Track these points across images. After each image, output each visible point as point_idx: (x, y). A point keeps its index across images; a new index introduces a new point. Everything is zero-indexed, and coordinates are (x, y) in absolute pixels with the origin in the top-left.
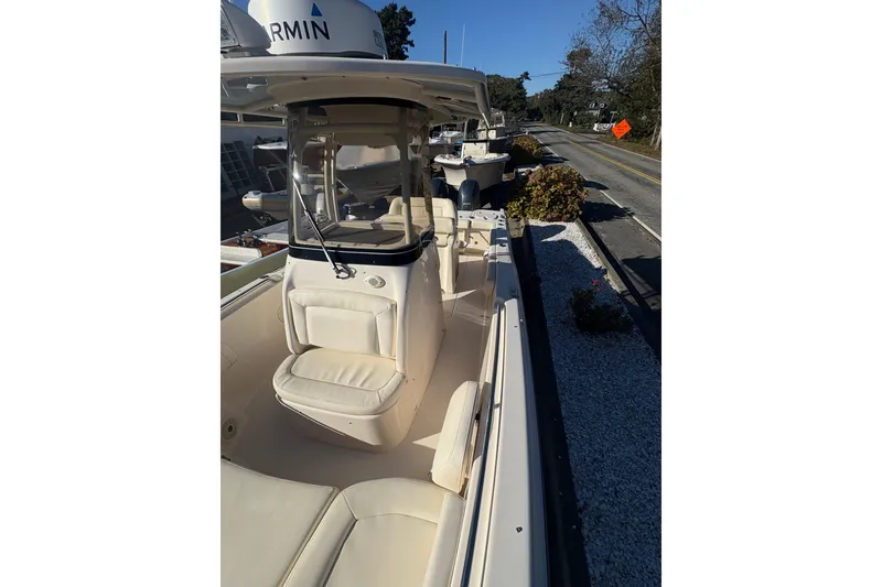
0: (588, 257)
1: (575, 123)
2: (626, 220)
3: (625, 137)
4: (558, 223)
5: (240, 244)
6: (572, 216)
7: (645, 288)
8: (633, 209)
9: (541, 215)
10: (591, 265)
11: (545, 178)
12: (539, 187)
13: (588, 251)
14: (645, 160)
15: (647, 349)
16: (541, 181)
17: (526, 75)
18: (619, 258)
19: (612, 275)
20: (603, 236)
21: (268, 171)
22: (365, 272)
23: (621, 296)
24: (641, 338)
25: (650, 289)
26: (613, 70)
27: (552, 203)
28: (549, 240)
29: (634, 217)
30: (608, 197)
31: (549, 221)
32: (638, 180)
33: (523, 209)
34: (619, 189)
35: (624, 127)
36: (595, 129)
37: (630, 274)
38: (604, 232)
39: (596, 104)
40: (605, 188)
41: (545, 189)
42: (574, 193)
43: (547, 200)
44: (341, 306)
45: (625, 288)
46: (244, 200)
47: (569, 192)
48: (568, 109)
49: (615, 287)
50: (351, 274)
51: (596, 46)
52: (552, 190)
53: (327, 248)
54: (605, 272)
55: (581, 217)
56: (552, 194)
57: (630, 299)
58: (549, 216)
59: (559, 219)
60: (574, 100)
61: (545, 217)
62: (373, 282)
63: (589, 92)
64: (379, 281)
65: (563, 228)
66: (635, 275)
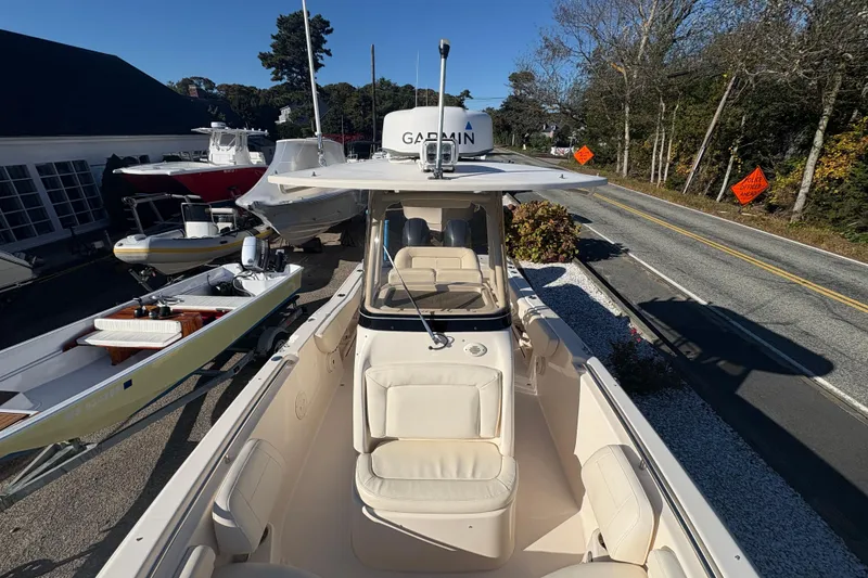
0: (602, 302)
1: (529, 145)
2: (623, 257)
3: (588, 163)
4: (555, 265)
5: (142, 315)
6: (569, 255)
7: (674, 336)
8: (626, 245)
9: (534, 256)
10: (609, 313)
11: (533, 215)
12: (526, 224)
13: (600, 297)
14: (617, 189)
15: (703, 405)
16: (529, 218)
17: (467, 93)
18: (634, 303)
19: (637, 322)
20: (607, 277)
21: (136, 202)
22: (463, 340)
23: (655, 346)
24: (693, 393)
25: (679, 336)
26: (563, 97)
27: (545, 242)
28: (553, 285)
29: (630, 254)
30: (595, 231)
31: (544, 262)
32: (619, 212)
33: (511, 249)
34: (603, 223)
35: (586, 153)
36: (553, 152)
37: (652, 319)
38: (607, 273)
39: (547, 127)
40: (589, 222)
41: (535, 226)
42: (566, 231)
43: (540, 239)
44: (438, 382)
45: (657, 338)
46: (117, 248)
47: (562, 229)
48: (519, 131)
49: (645, 337)
50: (447, 344)
51: (540, 72)
52: (543, 227)
53: (425, 317)
54: (628, 320)
55: (578, 257)
56: (543, 232)
57: (665, 348)
58: (544, 257)
59: (556, 259)
60: (524, 122)
61: (539, 258)
62: (474, 350)
63: (542, 115)
64: (482, 349)
65: (563, 271)
66: (657, 321)
